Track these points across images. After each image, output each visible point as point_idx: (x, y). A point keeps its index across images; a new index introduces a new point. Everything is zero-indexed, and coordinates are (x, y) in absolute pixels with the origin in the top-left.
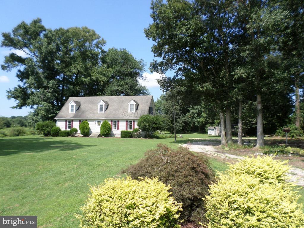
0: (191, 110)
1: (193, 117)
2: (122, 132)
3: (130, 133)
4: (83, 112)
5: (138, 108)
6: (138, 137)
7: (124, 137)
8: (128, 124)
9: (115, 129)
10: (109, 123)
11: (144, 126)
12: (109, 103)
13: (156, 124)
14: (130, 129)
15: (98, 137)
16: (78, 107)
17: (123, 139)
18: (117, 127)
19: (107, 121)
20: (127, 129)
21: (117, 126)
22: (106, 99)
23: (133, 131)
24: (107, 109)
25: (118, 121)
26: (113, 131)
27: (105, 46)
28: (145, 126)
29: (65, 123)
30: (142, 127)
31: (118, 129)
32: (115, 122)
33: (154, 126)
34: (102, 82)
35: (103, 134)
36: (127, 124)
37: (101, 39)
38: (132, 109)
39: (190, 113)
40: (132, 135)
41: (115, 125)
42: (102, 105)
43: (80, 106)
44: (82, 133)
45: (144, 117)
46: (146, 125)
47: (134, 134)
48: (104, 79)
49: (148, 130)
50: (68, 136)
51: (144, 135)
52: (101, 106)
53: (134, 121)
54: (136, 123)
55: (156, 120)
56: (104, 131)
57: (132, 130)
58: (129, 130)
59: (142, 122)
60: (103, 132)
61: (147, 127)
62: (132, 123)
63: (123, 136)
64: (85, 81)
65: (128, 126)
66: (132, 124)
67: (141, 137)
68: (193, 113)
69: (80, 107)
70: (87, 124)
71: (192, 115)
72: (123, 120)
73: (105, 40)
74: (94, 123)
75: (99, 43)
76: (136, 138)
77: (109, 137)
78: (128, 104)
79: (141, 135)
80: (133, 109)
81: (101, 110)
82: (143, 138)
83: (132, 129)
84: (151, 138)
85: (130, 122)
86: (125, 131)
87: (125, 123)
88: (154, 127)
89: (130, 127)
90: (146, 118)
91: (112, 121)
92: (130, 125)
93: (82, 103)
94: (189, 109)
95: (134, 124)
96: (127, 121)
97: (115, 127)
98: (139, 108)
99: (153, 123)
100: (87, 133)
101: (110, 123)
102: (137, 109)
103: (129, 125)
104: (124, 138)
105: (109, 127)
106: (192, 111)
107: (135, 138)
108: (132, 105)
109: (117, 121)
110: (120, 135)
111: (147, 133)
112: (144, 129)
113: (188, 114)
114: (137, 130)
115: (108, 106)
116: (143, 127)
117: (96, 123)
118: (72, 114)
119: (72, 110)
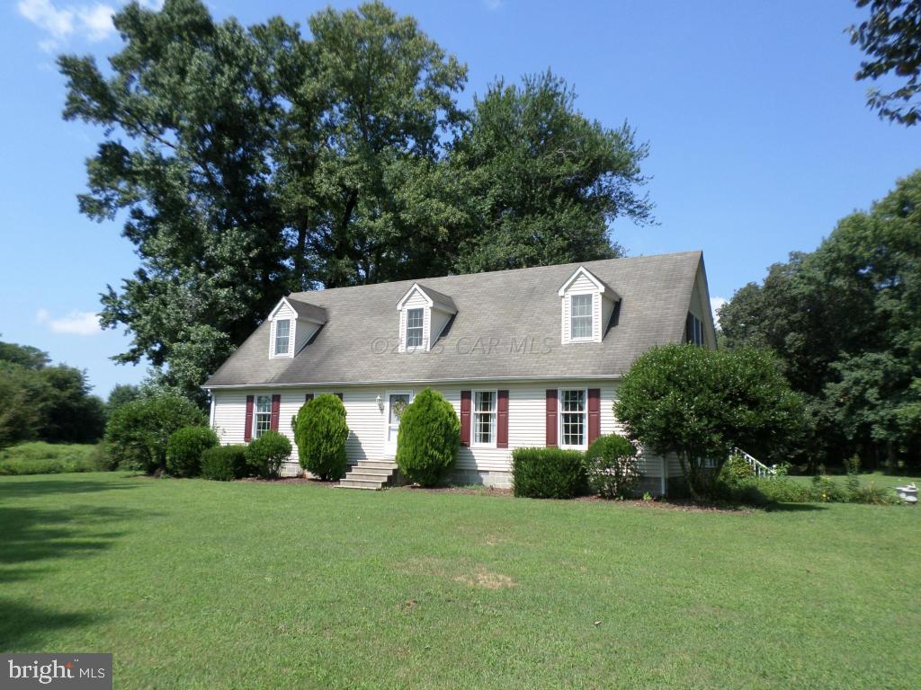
0: (846, 373)
1: (860, 402)
2: (521, 458)
3: (572, 463)
4: (330, 353)
5: (622, 320)
6: (626, 491)
7: (533, 493)
8: (560, 410)
9: (486, 439)
10: (448, 406)
11: (666, 415)
12: (457, 304)
13: (754, 404)
14: (575, 441)
15: (384, 484)
16: (311, 331)
17: (526, 502)
18: (494, 432)
19: (435, 393)
20: (551, 437)
21: (494, 423)
22: (449, 287)
23: (591, 455)
24: (445, 332)
25: (504, 395)
26: (475, 453)
27: (462, 89)
28: (680, 415)
29: (242, 408)
30: (653, 427)
31: (503, 441)
32: (486, 400)
33: (743, 415)
34: (441, 229)
35: (410, 470)
36: (551, 410)
37: (446, 61)
38: (581, 325)
39: (843, 384)
40: (583, 478)
41: (486, 417)
42: (421, 311)
43: (322, 326)
44: (306, 460)
45: (667, 361)
46: (684, 408)
47: (595, 472)
48: (454, 214)
49: (696, 446)
50: (239, 477)
51: (663, 481)
52: (415, 316)
53: (595, 395)
54: (607, 407)
55: (750, 380)
56: (415, 450)
57: (583, 448)
58: (564, 447)
59: (656, 394)
60: (409, 456)
61: (694, 423)
62: (586, 406)
63: (527, 482)
64: (371, 230)
65: (560, 423)
66: (586, 411)
67: (647, 497)
68: (857, 382)
69: (325, 329)
70: (333, 409)
71: (855, 391)
72: (528, 386)
73: (461, 64)
74: (375, 405)
75: (442, 79)
76: (612, 497)
77: (446, 486)
78: (561, 293)
79: (642, 478)
80: (589, 322)
81: (414, 337)
82: (658, 499)
83: (586, 440)
84: (720, 507)
85: (573, 399)
86: (542, 453)
87: (540, 405)
88: (743, 429)
89: (574, 429)
90: (680, 364)
91: (466, 396)
92: (574, 418)
93: (333, 313)
94: (836, 365)
95: (595, 409)
96: (551, 395)
97: (486, 428)
98: (626, 315)
99: (730, 396)
100: (329, 459)
101: (456, 406)
102: (612, 320)
103: (566, 417)
104: (537, 497)
105: (448, 427)
106: (849, 376)
107: (603, 497)
108: (582, 301)
109: (494, 395)
110: (511, 477)
111: (688, 465)
112: (667, 438)
113: (832, 389)
114: (615, 449)
115: (453, 317)
116: (662, 424)
117: (387, 405)
118: (280, 364)
119: (281, 345)
